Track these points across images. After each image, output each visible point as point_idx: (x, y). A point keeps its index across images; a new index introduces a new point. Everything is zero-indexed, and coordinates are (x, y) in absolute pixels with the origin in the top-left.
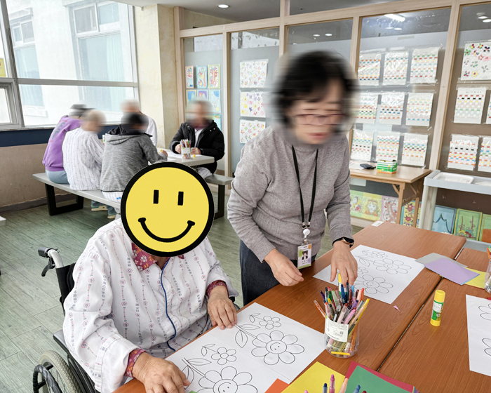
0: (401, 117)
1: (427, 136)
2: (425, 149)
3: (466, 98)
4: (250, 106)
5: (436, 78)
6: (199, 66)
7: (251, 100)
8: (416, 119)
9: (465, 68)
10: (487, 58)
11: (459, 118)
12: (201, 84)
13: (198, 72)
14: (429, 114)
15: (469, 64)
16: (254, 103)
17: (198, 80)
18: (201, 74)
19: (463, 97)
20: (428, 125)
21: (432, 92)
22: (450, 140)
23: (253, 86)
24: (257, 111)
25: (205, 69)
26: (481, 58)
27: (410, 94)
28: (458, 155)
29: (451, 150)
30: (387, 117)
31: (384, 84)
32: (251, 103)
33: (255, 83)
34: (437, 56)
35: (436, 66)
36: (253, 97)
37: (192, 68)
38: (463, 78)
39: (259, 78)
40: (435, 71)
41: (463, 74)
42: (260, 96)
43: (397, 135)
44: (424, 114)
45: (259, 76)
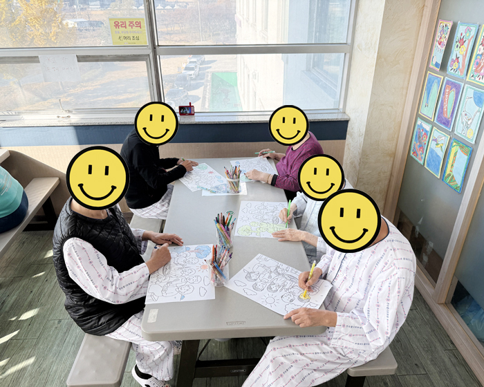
6: (463, 23)
12: (455, 66)
13: (457, 36)
17: (453, 57)
18: (462, 41)
25: (473, 33)
37: (450, 25)
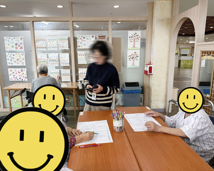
0: (58, 63)
1: (69, 70)
2: (70, 75)
3: (81, 55)
5: (69, 48)
8: (64, 63)
9: (78, 44)
10: (85, 41)
11: (80, 62)
14: (69, 61)
15: (79, 43)
19: (80, 54)
20: (69, 65)
21: (68, 53)
22: (78, 70)
26: (83, 41)
27: (60, 54)
28: (82, 76)
29: (79, 74)
30: (52, 63)
31: (48, 50)
34: (67, 39)
35: (68, 43)
38: (78, 48)
40: (68, 45)
41: (78, 46)
43: (58, 70)
44: (67, 61)
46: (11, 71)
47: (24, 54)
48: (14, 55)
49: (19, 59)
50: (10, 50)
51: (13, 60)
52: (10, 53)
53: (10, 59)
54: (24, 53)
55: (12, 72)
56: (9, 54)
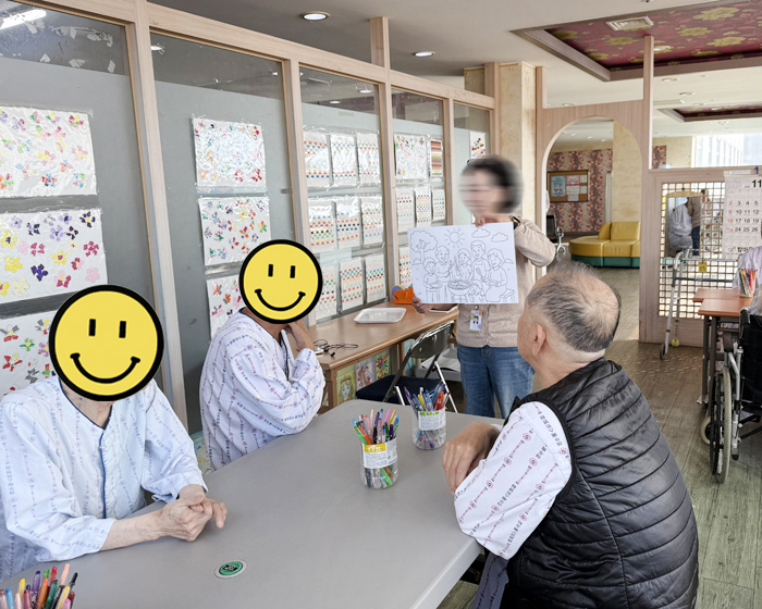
0: (359, 234)
4: (37, 261)
7: (35, 238)
8: (372, 235)
16: (53, 247)
23: (39, 190)
24: (69, 271)
32: (37, 249)
33: (47, 181)
36: (45, 229)
39: (64, 166)
42: (76, 223)
43: (359, 262)
45: (60, 159)
46: (218, 290)
47: (267, 204)
48: (229, 211)
49: (249, 228)
50: (214, 184)
51: (225, 233)
52: (215, 201)
53: (215, 229)
54: (266, 200)
55: (223, 296)
56: (210, 204)
